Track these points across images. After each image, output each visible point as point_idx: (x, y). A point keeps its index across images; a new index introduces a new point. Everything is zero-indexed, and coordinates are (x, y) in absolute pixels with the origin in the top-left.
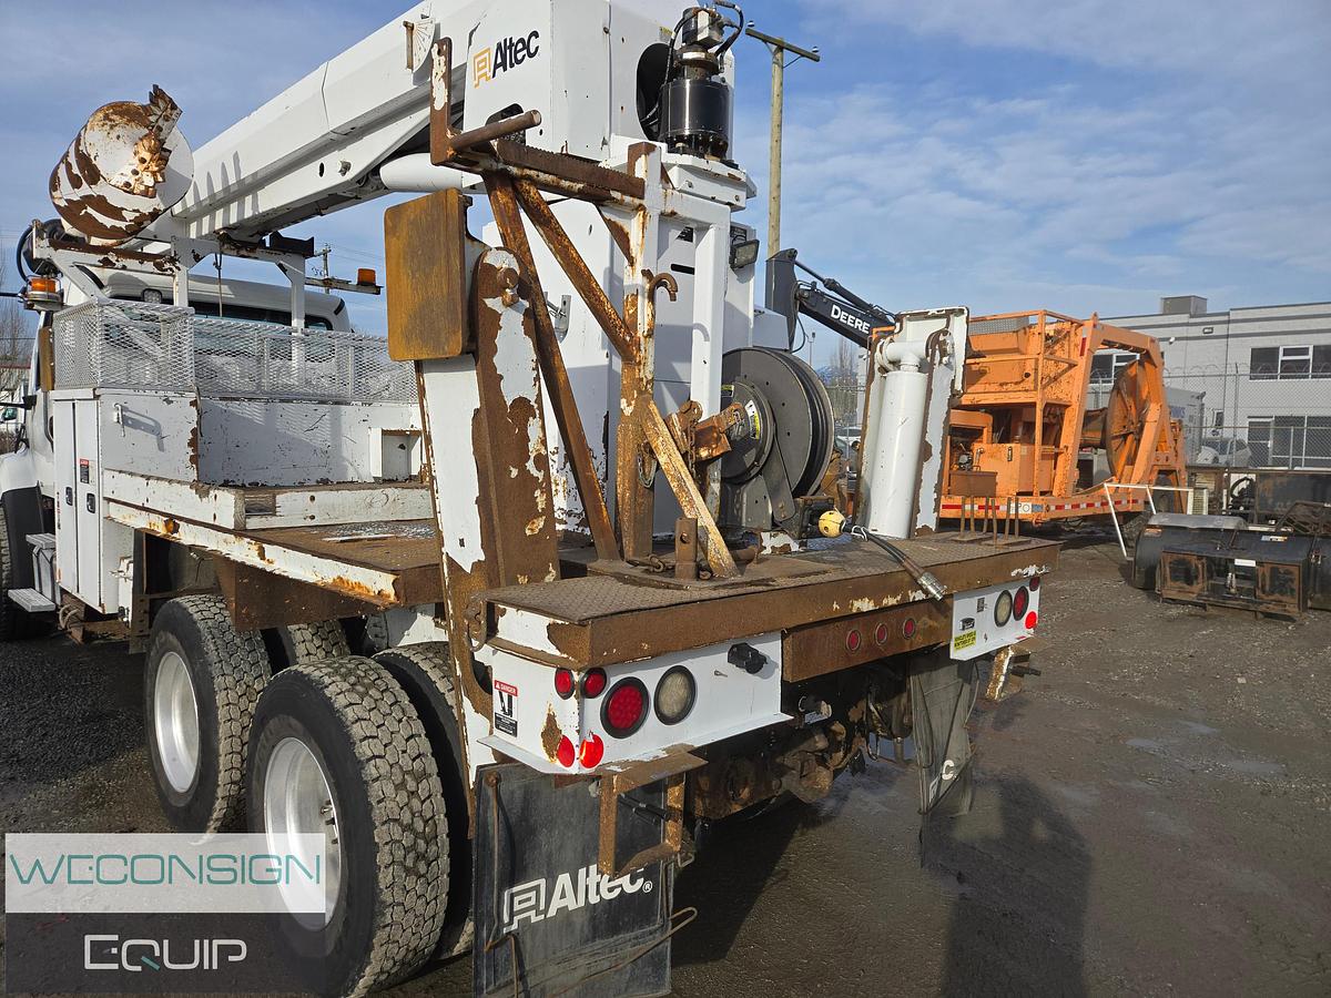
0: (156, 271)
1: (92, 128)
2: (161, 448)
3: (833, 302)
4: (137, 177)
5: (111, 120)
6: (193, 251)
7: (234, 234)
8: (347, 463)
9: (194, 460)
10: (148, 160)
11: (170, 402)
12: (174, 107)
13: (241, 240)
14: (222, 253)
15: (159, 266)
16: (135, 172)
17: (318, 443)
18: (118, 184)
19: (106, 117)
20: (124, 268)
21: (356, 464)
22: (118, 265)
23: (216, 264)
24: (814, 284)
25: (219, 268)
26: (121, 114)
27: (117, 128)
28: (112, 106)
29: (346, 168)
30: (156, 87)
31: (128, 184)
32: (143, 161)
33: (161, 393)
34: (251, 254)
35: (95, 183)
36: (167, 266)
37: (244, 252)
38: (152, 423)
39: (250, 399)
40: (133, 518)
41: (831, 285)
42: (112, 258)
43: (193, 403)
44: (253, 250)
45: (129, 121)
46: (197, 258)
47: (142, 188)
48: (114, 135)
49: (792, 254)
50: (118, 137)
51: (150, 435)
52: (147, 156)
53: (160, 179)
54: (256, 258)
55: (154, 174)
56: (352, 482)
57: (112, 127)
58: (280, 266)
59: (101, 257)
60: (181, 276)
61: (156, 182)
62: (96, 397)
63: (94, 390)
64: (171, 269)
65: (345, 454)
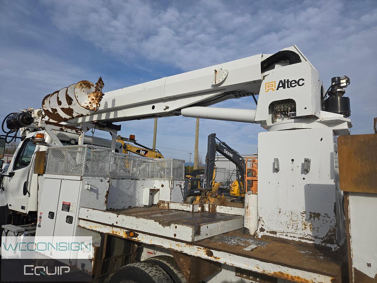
0: (76, 133)
1: (77, 88)
2: (97, 198)
3: (224, 148)
4: (91, 104)
5: (82, 86)
6: (87, 127)
7: (100, 123)
8: (136, 200)
9: (106, 202)
10: (95, 99)
11: (102, 181)
12: (103, 84)
13: (101, 125)
14: (95, 128)
15: (77, 131)
16: (90, 103)
17: (129, 193)
18: (84, 106)
19: (81, 85)
20: (66, 132)
21: (139, 200)
22: (65, 130)
23: (92, 131)
24: (220, 143)
25: (93, 133)
26: (85, 84)
27: (83, 88)
28: (82, 81)
29: (167, 108)
30: (101, 77)
31: (88, 107)
32: (93, 99)
33: (100, 178)
34: (104, 129)
35: (71, 105)
36: (79, 131)
37: (101, 128)
38: (96, 189)
39: (113, 179)
40: (97, 227)
41: (224, 143)
42: (64, 128)
43: (108, 182)
44: (104, 128)
45: (86, 87)
46: (88, 129)
47: (93, 108)
48: (82, 91)
49: (215, 134)
50: (84, 91)
51: (95, 193)
52: (94, 98)
53: (98, 106)
54: (104, 130)
55: (97, 104)
56: (137, 207)
57: (82, 88)
58: (111, 133)
59: (60, 128)
60: (82, 135)
61: (97, 106)
62: (81, 180)
63: (81, 177)
64: (80, 133)
65: (137, 197)
